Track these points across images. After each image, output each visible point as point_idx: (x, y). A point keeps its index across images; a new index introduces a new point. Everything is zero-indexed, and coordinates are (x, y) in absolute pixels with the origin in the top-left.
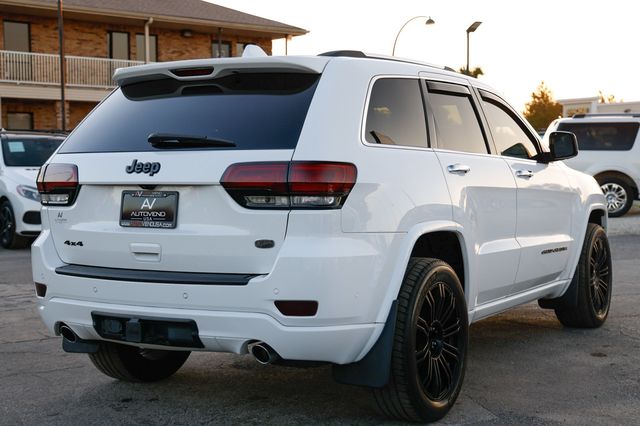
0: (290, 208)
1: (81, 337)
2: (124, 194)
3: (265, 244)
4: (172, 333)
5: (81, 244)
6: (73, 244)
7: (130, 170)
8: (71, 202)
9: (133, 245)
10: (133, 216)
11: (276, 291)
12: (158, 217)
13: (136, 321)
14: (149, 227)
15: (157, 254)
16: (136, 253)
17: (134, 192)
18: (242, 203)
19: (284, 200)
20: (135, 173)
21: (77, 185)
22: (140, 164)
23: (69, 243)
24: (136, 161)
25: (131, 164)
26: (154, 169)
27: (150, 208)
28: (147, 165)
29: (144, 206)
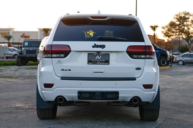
1: (67, 100)
2: (89, 54)
3: (138, 69)
4: (109, 96)
5: (70, 70)
6: (66, 70)
7: (93, 47)
8: (65, 57)
9: (93, 70)
10: (93, 61)
11: (144, 82)
12: (103, 61)
13: (99, 93)
14: (100, 64)
15: (103, 72)
16: (94, 72)
17: (93, 54)
18: (132, 57)
19: (144, 56)
20: (96, 48)
21: (70, 51)
22: (97, 45)
23: (63, 70)
24: (95, 44)
25: (94, 45)
26: (103, 47)
27: (99, 58)
28: (100, 45)
29: (97, 58)
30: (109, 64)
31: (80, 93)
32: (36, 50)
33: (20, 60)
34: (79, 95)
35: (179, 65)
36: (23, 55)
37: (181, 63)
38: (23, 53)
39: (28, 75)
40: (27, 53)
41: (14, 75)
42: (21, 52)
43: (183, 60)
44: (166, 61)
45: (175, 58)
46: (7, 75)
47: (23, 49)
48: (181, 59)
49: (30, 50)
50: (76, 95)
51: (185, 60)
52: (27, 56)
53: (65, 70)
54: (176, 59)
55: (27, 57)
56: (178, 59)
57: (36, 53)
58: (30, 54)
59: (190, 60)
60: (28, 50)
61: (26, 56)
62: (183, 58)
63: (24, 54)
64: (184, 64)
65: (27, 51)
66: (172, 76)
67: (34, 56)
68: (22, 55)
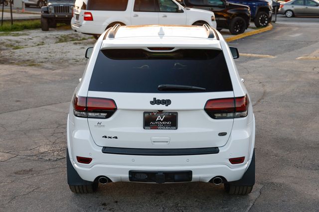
0: (234, 118)
1: (113, 181)
2: (145, 113)
3: (223, 134)
5: (116, 138)
6: (111, 138)
7: (152, 103)
8: (107, 117)
9: (153, 138)
11: (231, 155)
12: (167, 124)
13: (162, 173)
14: (162, 129)
15: (167, 142)
16: (154, 142)
17: (152, 113)
18: (213, 117)
19: (232, 115)
20: (156, 105)
21: (115, 109)
22: (159, 100)
23: (106, 137)
24: (155, 99)
25: (153, 100)
26: (167, 102)
27: (162, 120)
28: (163, 100)
29: (158, 119)
30: (177, 129)
31: (132, 173)
32: (68, 7)
33: (45, 21)
34: (131, 176)
35: (286, 17)
36: (50, 14)
37: (289, 14)
38: (49, 10)
39: (58, 56)
40: (55, 11)
41: (37, 56)
42: (47, 10)
43: (292, 9)
44: (266, 19)
45: (281, 6)
46: (27, 58)
47: (50, 4)
48: (290, 7)
49: (59, 7)
50: (127, 176)
51: (296, 10)
52: (56, 16)
53: (109, 137)
54: (283, 7)
55: (57, 18)
56: (285, 8)
57: (69, 12)
58: (60, 12)
59: (304, 9)
60: (57, 7)
61: (54, 16)
62: (293, 7)
63: (51, 12)
64: (294, 16)
65: (55, 7)
66: (274, 55)
67: (67, 16)
68: (48, 14)
